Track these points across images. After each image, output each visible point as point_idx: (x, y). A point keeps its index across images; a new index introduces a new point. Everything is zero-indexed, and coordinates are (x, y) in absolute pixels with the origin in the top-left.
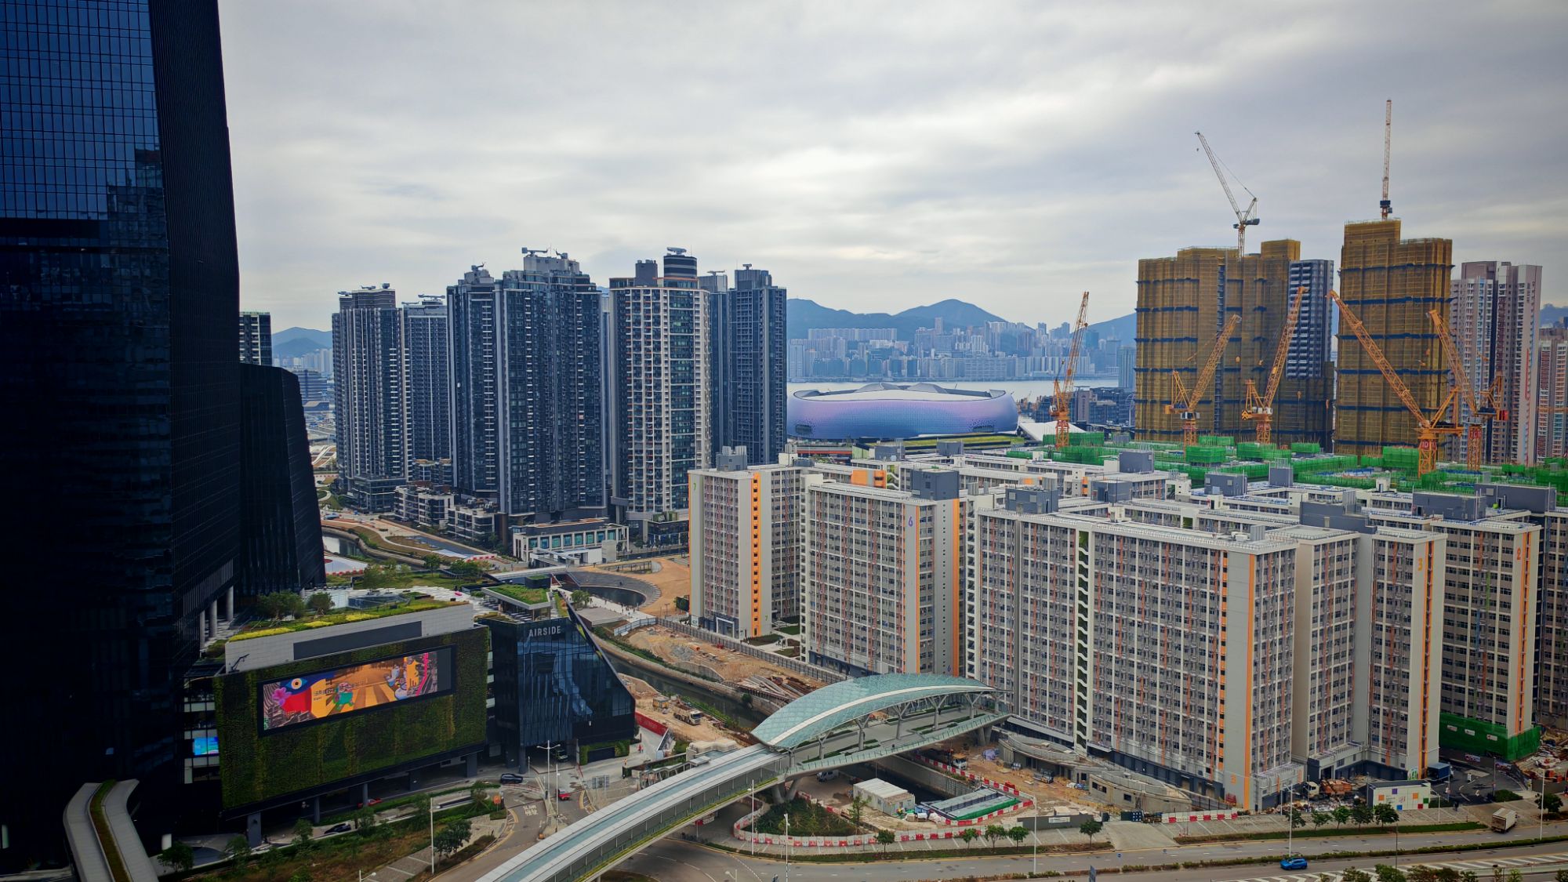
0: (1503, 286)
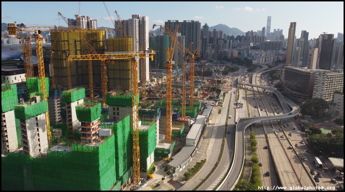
0: (141, 21)
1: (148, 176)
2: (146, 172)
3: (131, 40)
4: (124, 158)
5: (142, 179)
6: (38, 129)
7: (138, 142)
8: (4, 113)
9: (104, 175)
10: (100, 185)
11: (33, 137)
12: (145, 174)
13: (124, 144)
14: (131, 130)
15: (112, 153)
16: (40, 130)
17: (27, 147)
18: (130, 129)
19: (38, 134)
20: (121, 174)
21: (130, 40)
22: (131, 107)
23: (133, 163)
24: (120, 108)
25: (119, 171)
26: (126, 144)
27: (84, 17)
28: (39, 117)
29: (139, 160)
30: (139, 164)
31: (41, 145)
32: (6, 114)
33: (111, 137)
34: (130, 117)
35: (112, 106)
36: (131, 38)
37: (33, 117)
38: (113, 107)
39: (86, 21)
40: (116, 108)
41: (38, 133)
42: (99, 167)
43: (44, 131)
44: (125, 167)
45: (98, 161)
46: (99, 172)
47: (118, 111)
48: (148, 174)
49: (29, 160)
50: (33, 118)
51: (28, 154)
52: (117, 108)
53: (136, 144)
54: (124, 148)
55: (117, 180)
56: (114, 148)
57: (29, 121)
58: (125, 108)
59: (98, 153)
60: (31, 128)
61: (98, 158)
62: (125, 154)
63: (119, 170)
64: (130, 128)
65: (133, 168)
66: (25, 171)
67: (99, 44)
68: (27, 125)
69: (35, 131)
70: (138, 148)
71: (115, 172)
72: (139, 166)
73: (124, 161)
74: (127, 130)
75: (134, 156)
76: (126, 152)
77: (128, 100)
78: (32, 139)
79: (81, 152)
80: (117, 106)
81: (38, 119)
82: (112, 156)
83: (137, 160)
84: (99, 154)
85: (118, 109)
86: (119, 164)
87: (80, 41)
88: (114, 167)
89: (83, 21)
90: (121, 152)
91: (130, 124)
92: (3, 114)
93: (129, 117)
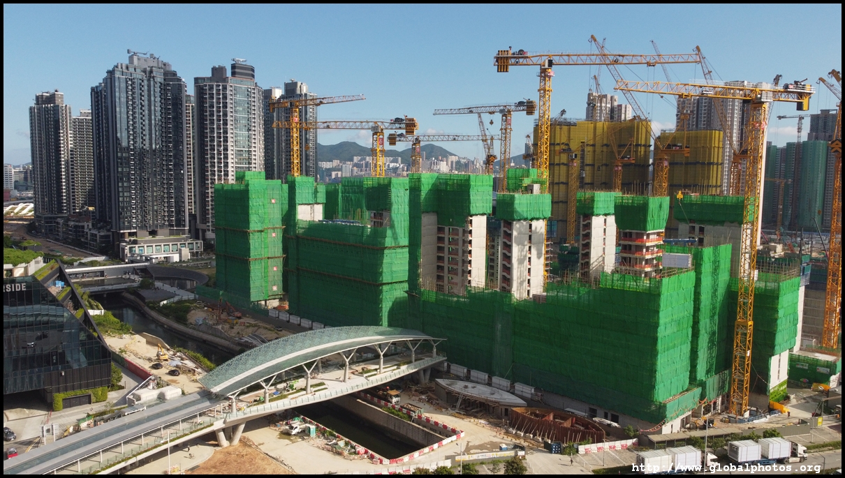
1: (771, 407)
2: (766, 394)
3: (719, 137)
4: (711, 341)
5: (753, 409)
6: (530, 247)
7: (750, 308)
8: (471, 216)
9: (666, 352)
10: (656, 371)
11: (521, 262)
12: (761, 399)
13: (714, 308)
14: (733, 282)
15: (686, 313)
16: (534, 251)
17: (508, 277)
18: (730, 279)
19: (530, 258)
20: (701, 374)
21: (717, 134)
22: (736, 224)
23: (733, 361)
24: (708, 228)
25: (698, 367)
26: (718, 309)
27: (605, 96)
28: (534, 223)
29: (749, 353)
30: (748, 365)
31: (531, 282)
32: (474, 219)
33: (689, 272)
34: (732, 250)
35: (687, 223)
36: (719, 130)
37: (525, 219)
38: (691, 225)
39: (609, 106)
40: (697, 227)
41: (529, 256)
42: (657, 327)
43: (539, 257)
44: (711, 365)
45: (658, 312)
46: (657, 340)
47: (703, 234)
48: (771, 402)
49: (510, 304)
50: (525, 223)
51: (509, 291)
52: (700, 227)
53: (745, 313)
54: (712, 317)
55: (690, 383)
56: (692, 303)
57: (518, 226)
58: (721, 227)
59: (659, 295)
60: (520, 243)
61: (659, 305)
62: (713, 334)
63: (697, 364)
64: (731, 276)
65: (730, 374)
66: (499, 326)
67: (636, 152)
68: (515, 233)
69: (525, 250)
70: (750, 323)
71: (688, 361)
72: (749, 371)
73: (710, 348)
74: (724, 277)
75: (738, 339)
76: (716, 328)
77: (731, 206)
78: (519, 264)
79: (620, 290)
80: (701, 221)
81: (533, 228)
82: (686, 319)
83: (746, 353)
84: (662, 296)
85: (702, 230)
86: (699, 348)
87: (593, 145)
88: (686, 348)
89: (601, 106)
90: (706, 325)
91: (732, 267)
92: (471, 218)
93: (729, 247)
